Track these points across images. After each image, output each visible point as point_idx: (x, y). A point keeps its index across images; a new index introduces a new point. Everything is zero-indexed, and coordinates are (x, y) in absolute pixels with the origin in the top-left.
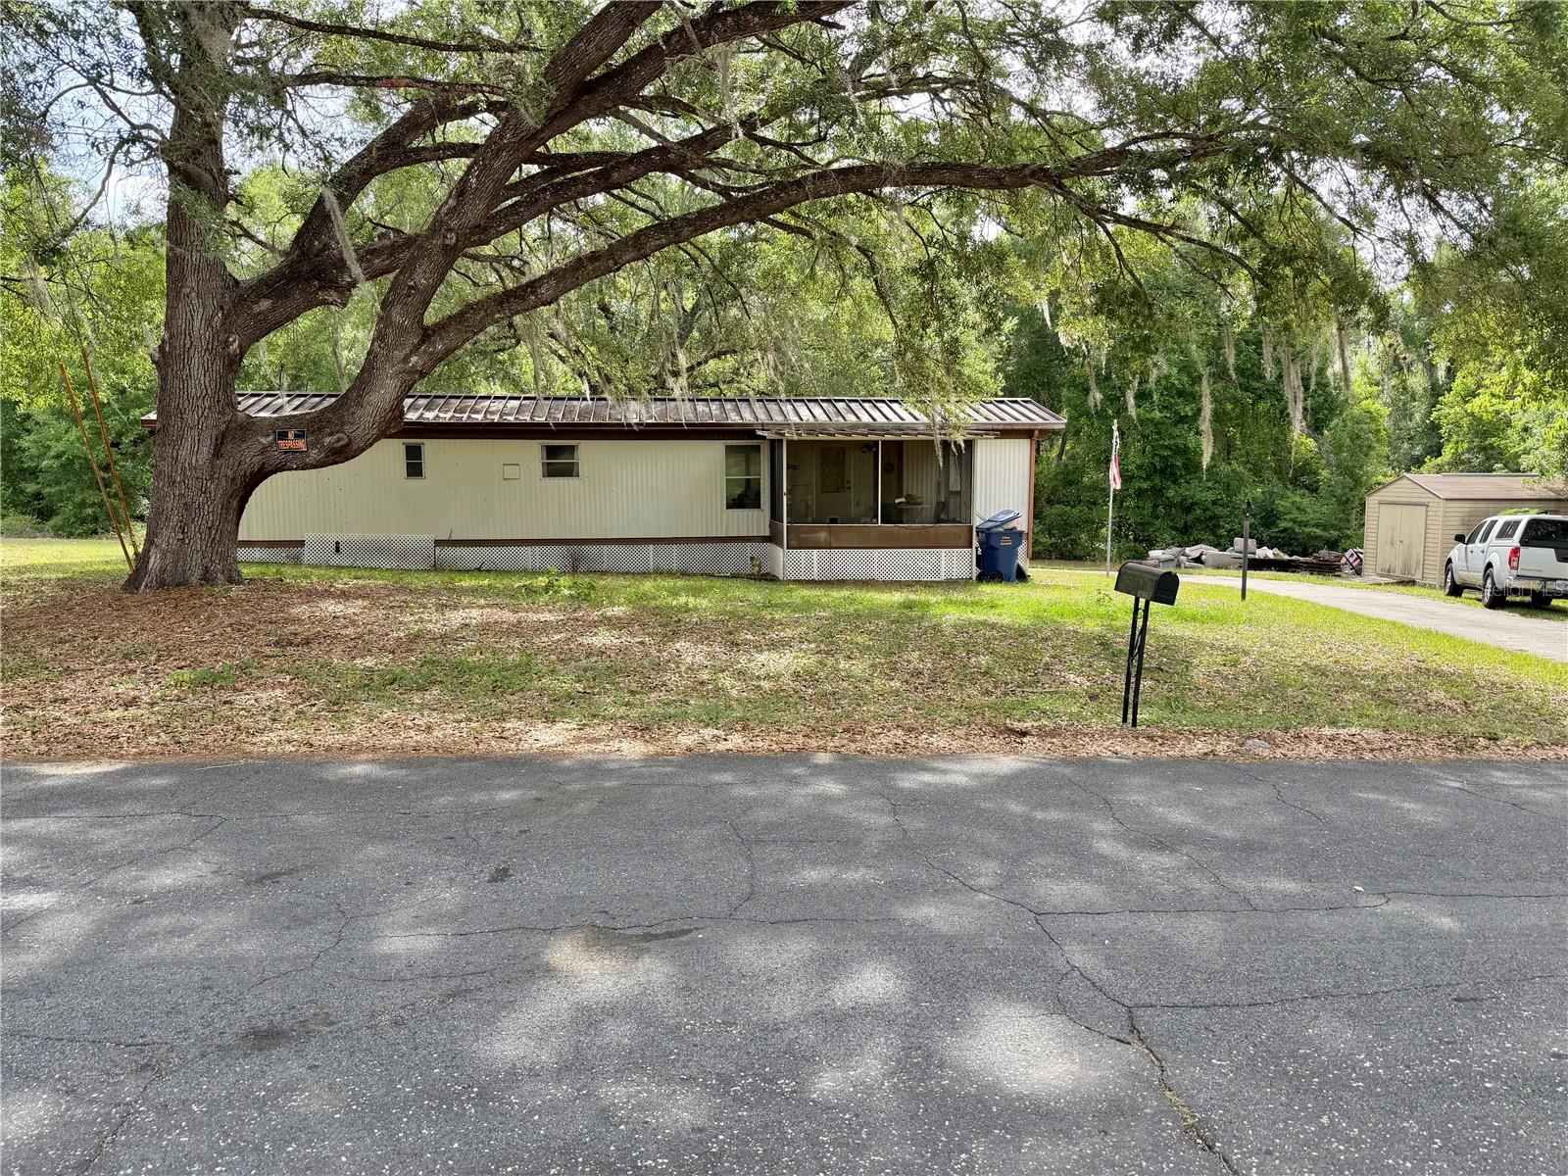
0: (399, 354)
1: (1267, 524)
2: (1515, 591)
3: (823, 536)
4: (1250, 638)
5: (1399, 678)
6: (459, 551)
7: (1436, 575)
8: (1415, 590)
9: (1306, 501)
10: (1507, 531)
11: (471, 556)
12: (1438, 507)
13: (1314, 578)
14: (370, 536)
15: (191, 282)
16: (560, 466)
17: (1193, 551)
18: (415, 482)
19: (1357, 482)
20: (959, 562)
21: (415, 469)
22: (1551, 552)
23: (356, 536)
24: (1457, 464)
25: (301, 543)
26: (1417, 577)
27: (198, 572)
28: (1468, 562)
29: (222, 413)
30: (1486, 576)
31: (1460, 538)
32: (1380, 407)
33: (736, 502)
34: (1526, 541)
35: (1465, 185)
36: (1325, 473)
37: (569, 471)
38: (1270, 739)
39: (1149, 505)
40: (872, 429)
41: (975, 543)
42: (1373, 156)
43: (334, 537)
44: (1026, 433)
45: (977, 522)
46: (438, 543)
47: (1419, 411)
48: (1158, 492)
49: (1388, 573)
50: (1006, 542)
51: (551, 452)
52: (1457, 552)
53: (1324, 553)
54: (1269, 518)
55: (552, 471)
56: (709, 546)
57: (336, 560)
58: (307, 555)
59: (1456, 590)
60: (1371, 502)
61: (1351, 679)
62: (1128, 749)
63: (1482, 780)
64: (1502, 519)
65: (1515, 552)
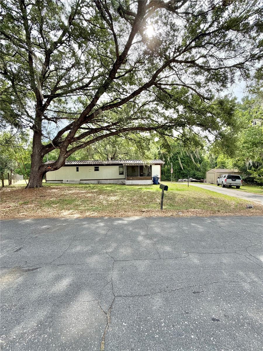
0: (63, 155)
1: (194, 176)
2: (227, 185)
3: (131, 178)
4: (186, 193)
5: (207, 199)
6: (83, 181)
7: (216, 183)
8: (213, 185)
9: (199, 173)
10: (225, 177)
11: (85, 182)
12: (216, 174)
13: (200, 183)
14: (71, 179)
15: (36, 146)
16: (97, 169)
17: (184, 180)
18: (78, 172)
19: (206, 170)
20: (150, 182)
21: (78, 170)
22: (231, 180)
23: (70, 179)
24: (219, 168)
25: (63, 180)
26: (214, 183)
27: (36, 186)
28: (220, 181)
29: (40, 163)
30: (222, 183)
31: (219, 178)
32: (209, 161)
33: (120, 174)
34: (227, 178)
35: (214, 129)
36: (201, 169)
37: (98, 170)
38: (183, 212)
39: (179, 173)
40: (138, 164)
41: (152, 179)
42: (200, 125)
43: (67, 179)
44: (159, 164)
45: (152, 176)
46: (81, 180)
47: (214, 160)
48: (180, 172)
49: (210, 182)
50: (157, 179)
51: (96, 168)
52: (218, 180)
53: (202, 180)
54: (194, 175)
55: (96, 170)
56: (116, 180)
57: (67, 183)
58: (63, 182)
59: (218, 185)
60: (207, 173)
61: (199, 200)
62: (160, 214)
63: (215, 221)
64: (224, 175)
65: (226, 180)
